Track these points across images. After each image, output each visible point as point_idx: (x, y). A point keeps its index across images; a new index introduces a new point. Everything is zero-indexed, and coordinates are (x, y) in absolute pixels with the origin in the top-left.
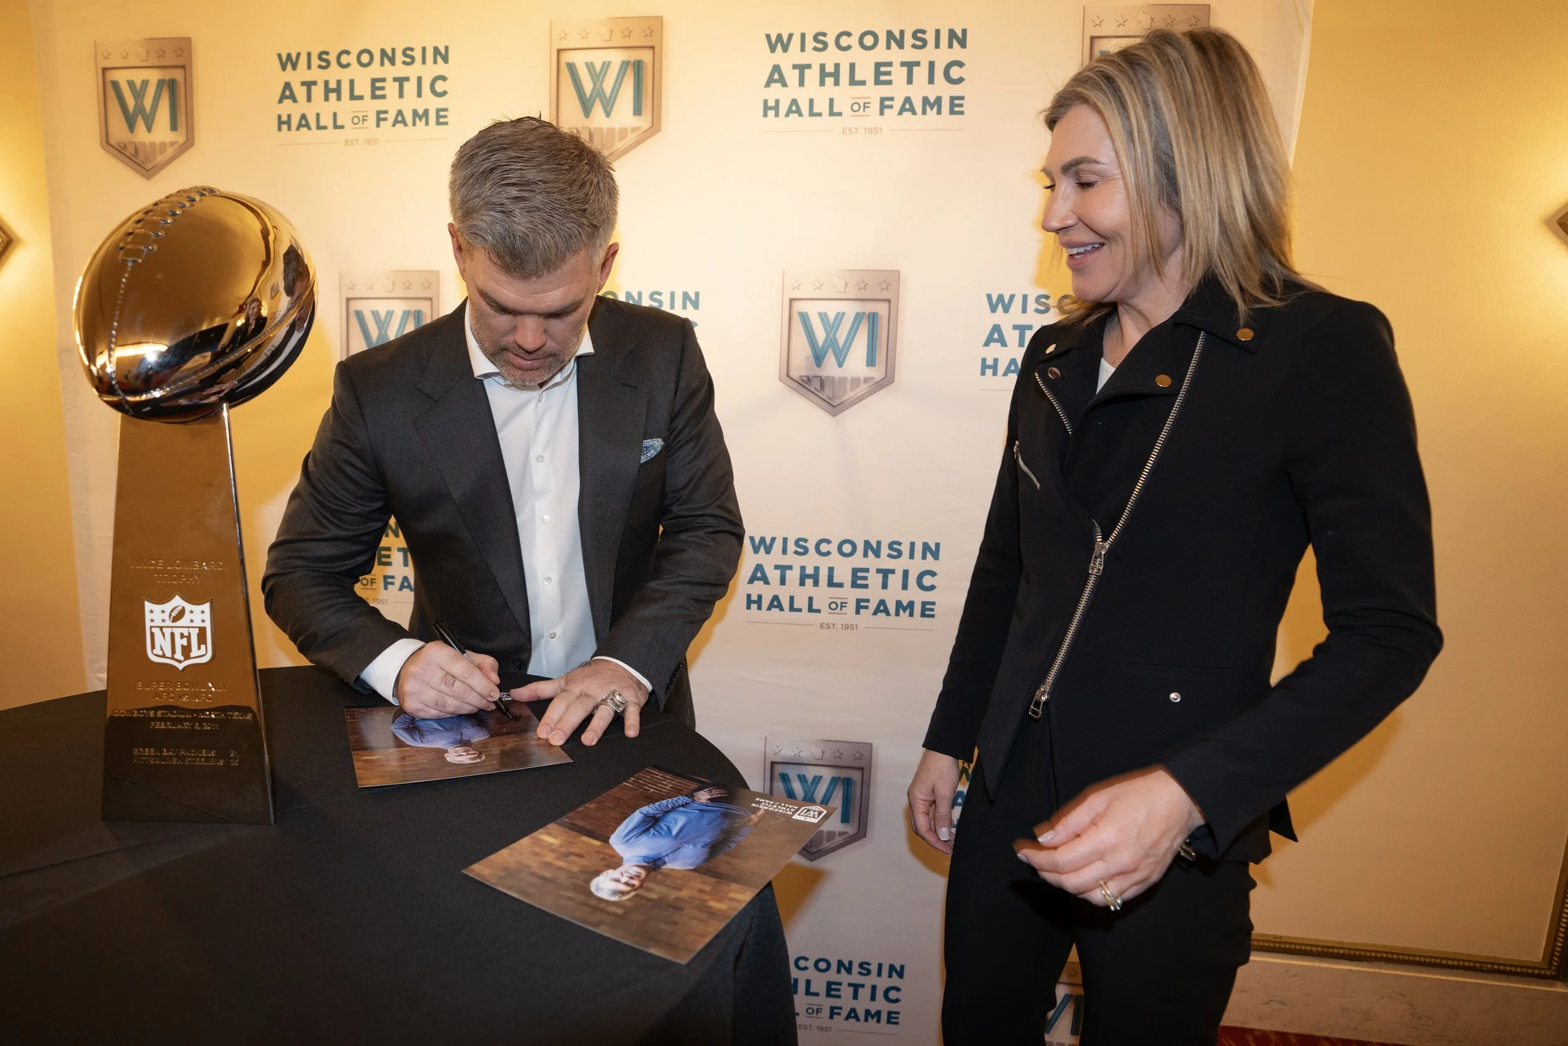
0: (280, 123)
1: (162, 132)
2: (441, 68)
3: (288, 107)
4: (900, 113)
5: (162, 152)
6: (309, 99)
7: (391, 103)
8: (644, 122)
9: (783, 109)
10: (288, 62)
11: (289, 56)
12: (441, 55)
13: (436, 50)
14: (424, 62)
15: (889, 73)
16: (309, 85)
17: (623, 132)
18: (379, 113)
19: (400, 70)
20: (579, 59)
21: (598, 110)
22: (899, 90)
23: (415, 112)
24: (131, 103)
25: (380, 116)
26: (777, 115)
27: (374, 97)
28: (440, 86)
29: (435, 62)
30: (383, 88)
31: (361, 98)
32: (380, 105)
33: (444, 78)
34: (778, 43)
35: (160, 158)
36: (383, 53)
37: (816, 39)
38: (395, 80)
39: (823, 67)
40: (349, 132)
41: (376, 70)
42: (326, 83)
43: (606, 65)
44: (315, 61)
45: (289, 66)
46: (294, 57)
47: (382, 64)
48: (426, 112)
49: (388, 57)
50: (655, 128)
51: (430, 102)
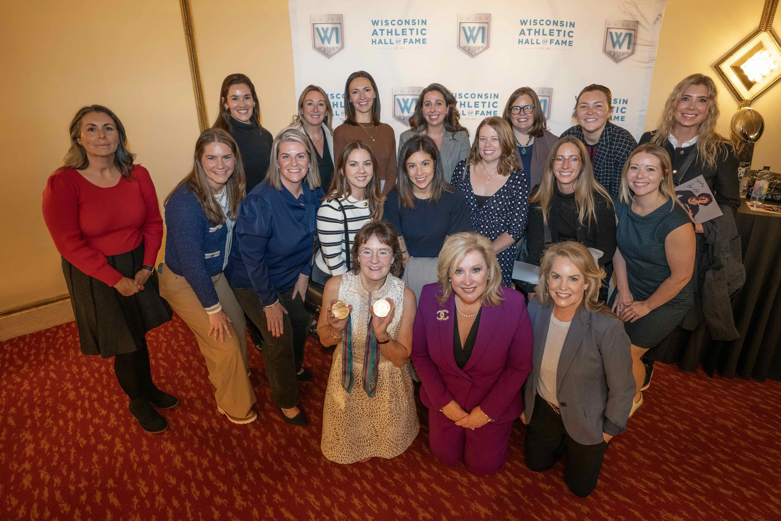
0: (373, 42)
1: (333, 44)
2: (424, 26)
3: (375, 37)
4: (555, 44)
5: (333, 50)
6: (382, 35)
7: (408, 37)
8: (485, 45)
9: (524, 42)
10: (375, 23)
11: (375, 21)
12: (424, 22)
13: (422, 21)
14: (419, 24)
15: (553, 33)
16: (382, 30)
17: (479, 48)
18: (404, 39)
19: (411, 26)
20: (466, 26)
21: (471, 41)
22: (555, 38)
23: (416, 40)
24: (323, 35)
25: (405, 41)
26: (522, 43)
27: (403, 34)
28: (424, 32)
29: (422, 24)
30: (406, 32)
31: (399, 35)
32: (405, 37)
33: (425, 30)
34: (523, 23)
35: (333, 52)
36: (406, 21)
37: (534, 22)
38: (410, 29)
39: (535, 30)
40: (395, 45)
41: (403, 26)
42: (388, 30)
43: (474, 28)
44: (384, 23)
45: (375, 24)
46: (377, 22)
47: (405, 24)
48: (419, 40)
49: (407, 22)
50: (488, 47)
51: (420, 37)
